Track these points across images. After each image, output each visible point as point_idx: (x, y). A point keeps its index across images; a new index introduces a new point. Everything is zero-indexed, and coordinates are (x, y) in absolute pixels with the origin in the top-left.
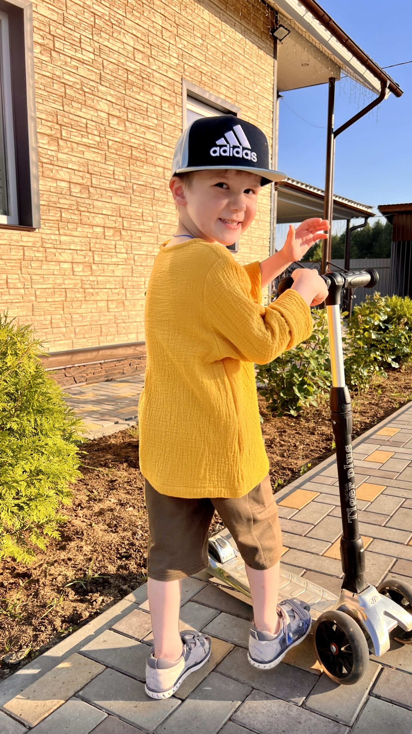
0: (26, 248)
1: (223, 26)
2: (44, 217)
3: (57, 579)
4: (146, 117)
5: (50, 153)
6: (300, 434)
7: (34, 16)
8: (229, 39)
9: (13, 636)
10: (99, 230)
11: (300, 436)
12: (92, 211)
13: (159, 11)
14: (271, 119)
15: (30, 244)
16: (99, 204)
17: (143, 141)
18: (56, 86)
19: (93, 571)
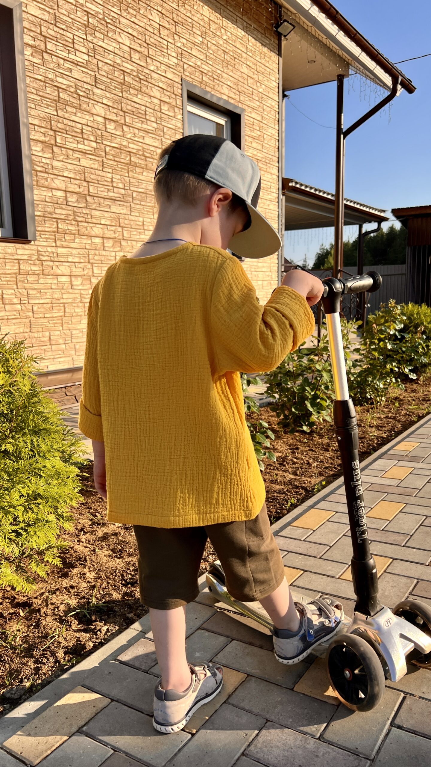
0: (21, 262)
1: (224, 22)
2: (39, 229)
3: (59, 609)
4: (145, 120)
5: (44, 160)
6: (313, 451)
7: (23, 16)
8: (230, 36)
9: (13, 669)
10: (97, 240)
11: (314, 453)
12: (90, 221)
13: (156, 8)
14: (277, 119)
15: (26, 257)
16: (97, 213)
17: (142, 147)
18: (48, 90)
19: (97, 599)
